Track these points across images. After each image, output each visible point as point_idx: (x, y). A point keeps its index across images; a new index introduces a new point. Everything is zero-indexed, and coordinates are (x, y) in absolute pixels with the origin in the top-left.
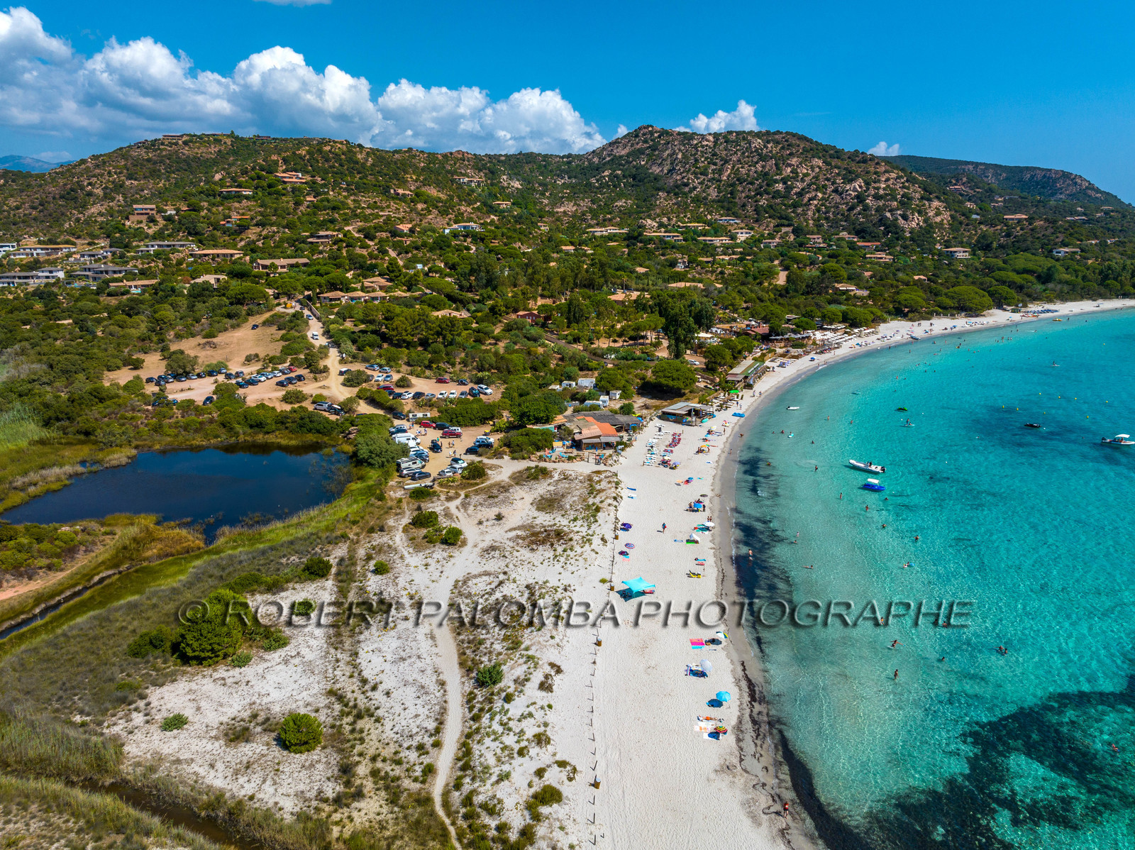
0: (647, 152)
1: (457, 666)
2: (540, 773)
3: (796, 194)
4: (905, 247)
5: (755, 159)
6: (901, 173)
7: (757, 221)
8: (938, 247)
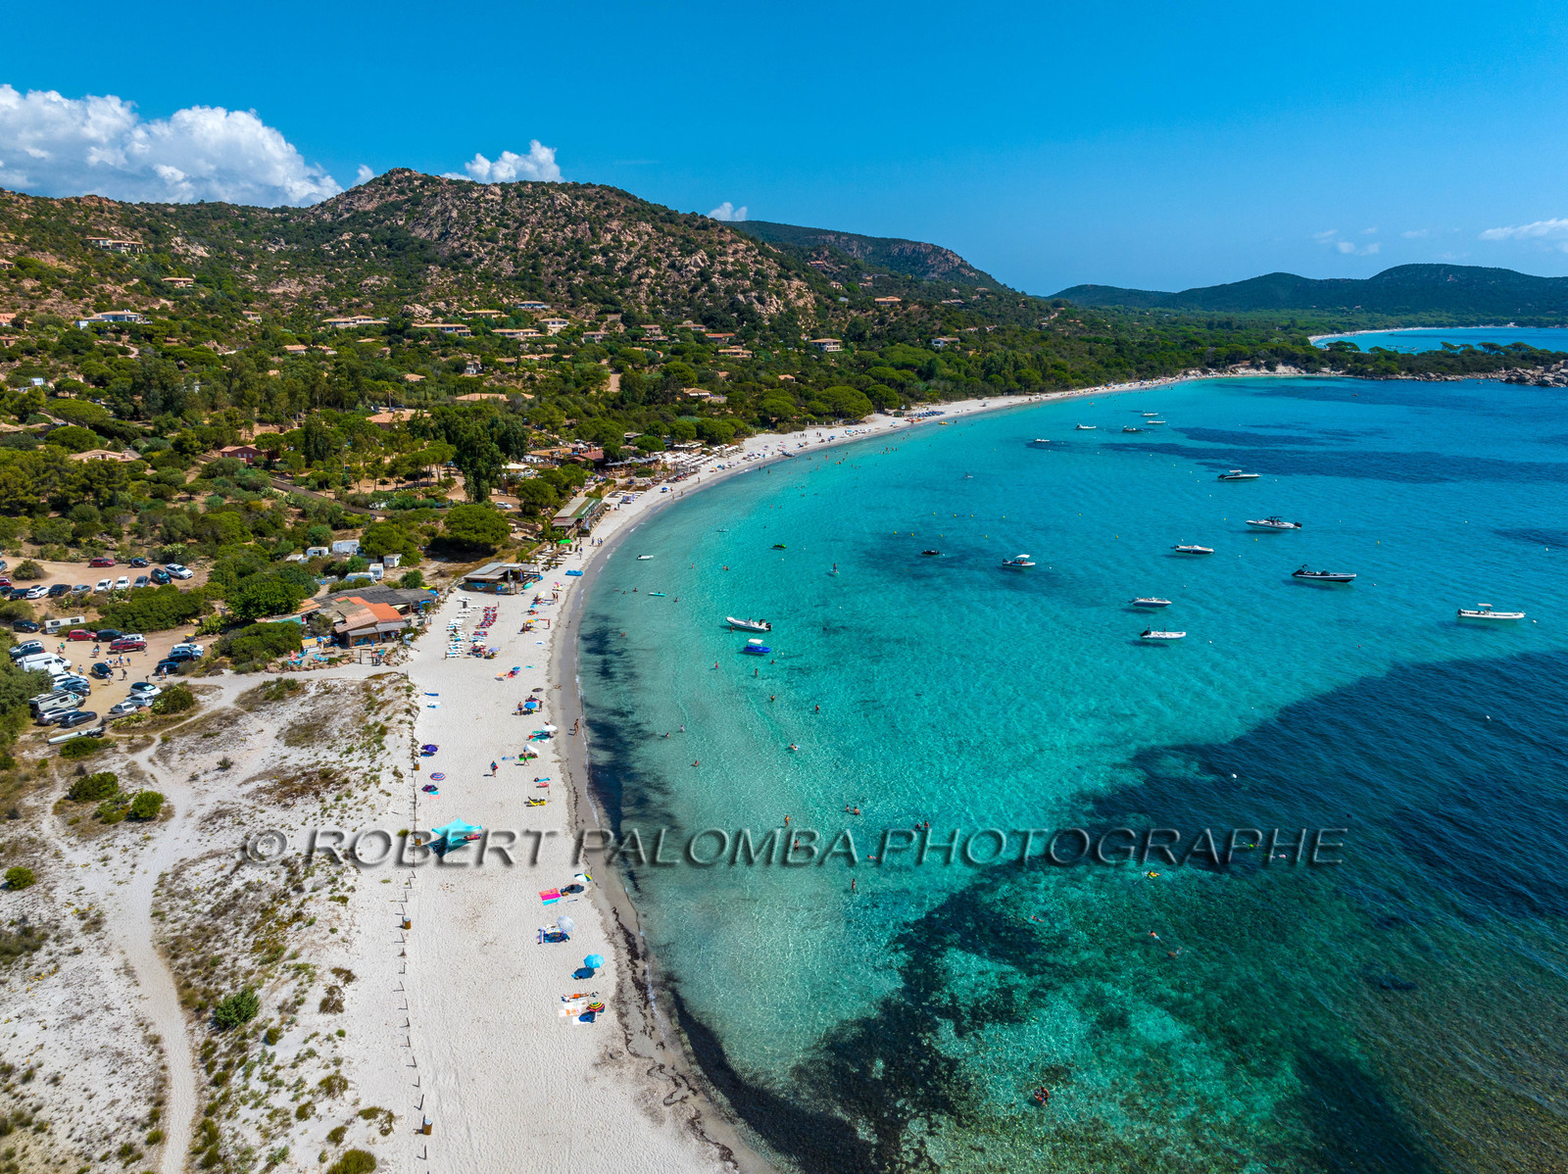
0: (406, 207)
1: (177, 1008)
2: (336, 1136)
3: (621, 269)
4: (765, 339)
5: (562, 222)
6: (751, 244)
7: (572, 306)
8: (804, 337)
